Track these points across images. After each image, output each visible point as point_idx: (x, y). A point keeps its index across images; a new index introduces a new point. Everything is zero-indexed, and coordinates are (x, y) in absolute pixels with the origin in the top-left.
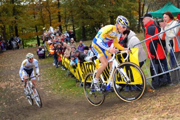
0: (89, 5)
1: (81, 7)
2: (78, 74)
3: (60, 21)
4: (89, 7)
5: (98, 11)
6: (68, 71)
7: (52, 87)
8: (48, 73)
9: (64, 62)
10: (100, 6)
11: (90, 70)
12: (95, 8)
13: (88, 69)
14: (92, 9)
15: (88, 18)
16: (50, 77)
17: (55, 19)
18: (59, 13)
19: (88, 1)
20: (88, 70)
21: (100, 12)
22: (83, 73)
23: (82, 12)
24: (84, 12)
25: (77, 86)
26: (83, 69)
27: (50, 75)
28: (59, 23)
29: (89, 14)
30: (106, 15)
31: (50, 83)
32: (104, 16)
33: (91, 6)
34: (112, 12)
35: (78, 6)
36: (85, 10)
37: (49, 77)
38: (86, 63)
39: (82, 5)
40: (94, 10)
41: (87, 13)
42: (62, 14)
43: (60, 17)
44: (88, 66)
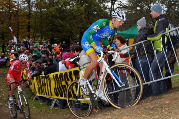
0: (59, 19)
1: (51, 20)
2: (33, 87)
3: (29, 31)
4: (59, 21)
5: (67, 26)
6: (25, 83)
7: (5, 99)
8: (5, 83)
9: (22, 74)
10: (70, 21)
11: (45, 84)
12: (65, 23)
13: (43, 82)
14: (62, 23)
15: (57, 31)
16: (6, 88)
17: (24, 29)
18: (29, 23)
19: (59, 15)
20: (43, 84)
21: (69, 27)
22: (38, 87)
23: (52, 25)
24: (53, 25)
25: (31, 99)
26: (38, 82)
27: (6, 86)
28: (27, 33)
29: (58, 27)
30: (75, 30)
31: (3, 95)
32: (73, 31)
33: (61, 20)
34: (81, 27)
35: (48, 19)
36: (54, 23)
37: (4, 87)
38: (42, 77)
39: (52, 18)
40: (63, 25)
41: (56, 26)
42: (32, 25)
43: (29, 27)
44: (43, 80)
